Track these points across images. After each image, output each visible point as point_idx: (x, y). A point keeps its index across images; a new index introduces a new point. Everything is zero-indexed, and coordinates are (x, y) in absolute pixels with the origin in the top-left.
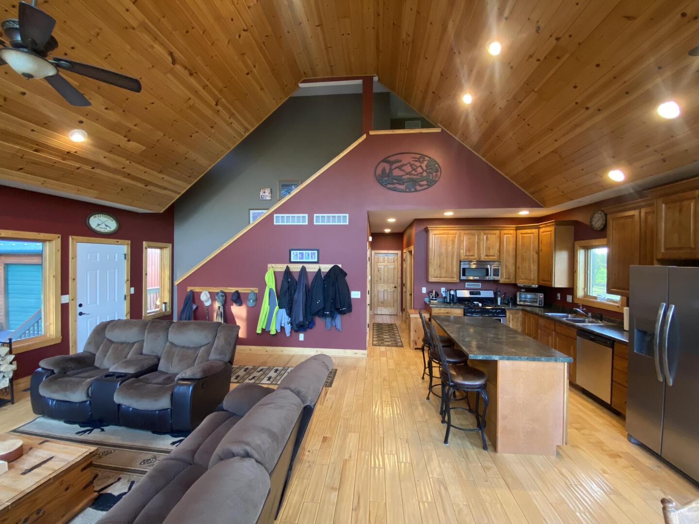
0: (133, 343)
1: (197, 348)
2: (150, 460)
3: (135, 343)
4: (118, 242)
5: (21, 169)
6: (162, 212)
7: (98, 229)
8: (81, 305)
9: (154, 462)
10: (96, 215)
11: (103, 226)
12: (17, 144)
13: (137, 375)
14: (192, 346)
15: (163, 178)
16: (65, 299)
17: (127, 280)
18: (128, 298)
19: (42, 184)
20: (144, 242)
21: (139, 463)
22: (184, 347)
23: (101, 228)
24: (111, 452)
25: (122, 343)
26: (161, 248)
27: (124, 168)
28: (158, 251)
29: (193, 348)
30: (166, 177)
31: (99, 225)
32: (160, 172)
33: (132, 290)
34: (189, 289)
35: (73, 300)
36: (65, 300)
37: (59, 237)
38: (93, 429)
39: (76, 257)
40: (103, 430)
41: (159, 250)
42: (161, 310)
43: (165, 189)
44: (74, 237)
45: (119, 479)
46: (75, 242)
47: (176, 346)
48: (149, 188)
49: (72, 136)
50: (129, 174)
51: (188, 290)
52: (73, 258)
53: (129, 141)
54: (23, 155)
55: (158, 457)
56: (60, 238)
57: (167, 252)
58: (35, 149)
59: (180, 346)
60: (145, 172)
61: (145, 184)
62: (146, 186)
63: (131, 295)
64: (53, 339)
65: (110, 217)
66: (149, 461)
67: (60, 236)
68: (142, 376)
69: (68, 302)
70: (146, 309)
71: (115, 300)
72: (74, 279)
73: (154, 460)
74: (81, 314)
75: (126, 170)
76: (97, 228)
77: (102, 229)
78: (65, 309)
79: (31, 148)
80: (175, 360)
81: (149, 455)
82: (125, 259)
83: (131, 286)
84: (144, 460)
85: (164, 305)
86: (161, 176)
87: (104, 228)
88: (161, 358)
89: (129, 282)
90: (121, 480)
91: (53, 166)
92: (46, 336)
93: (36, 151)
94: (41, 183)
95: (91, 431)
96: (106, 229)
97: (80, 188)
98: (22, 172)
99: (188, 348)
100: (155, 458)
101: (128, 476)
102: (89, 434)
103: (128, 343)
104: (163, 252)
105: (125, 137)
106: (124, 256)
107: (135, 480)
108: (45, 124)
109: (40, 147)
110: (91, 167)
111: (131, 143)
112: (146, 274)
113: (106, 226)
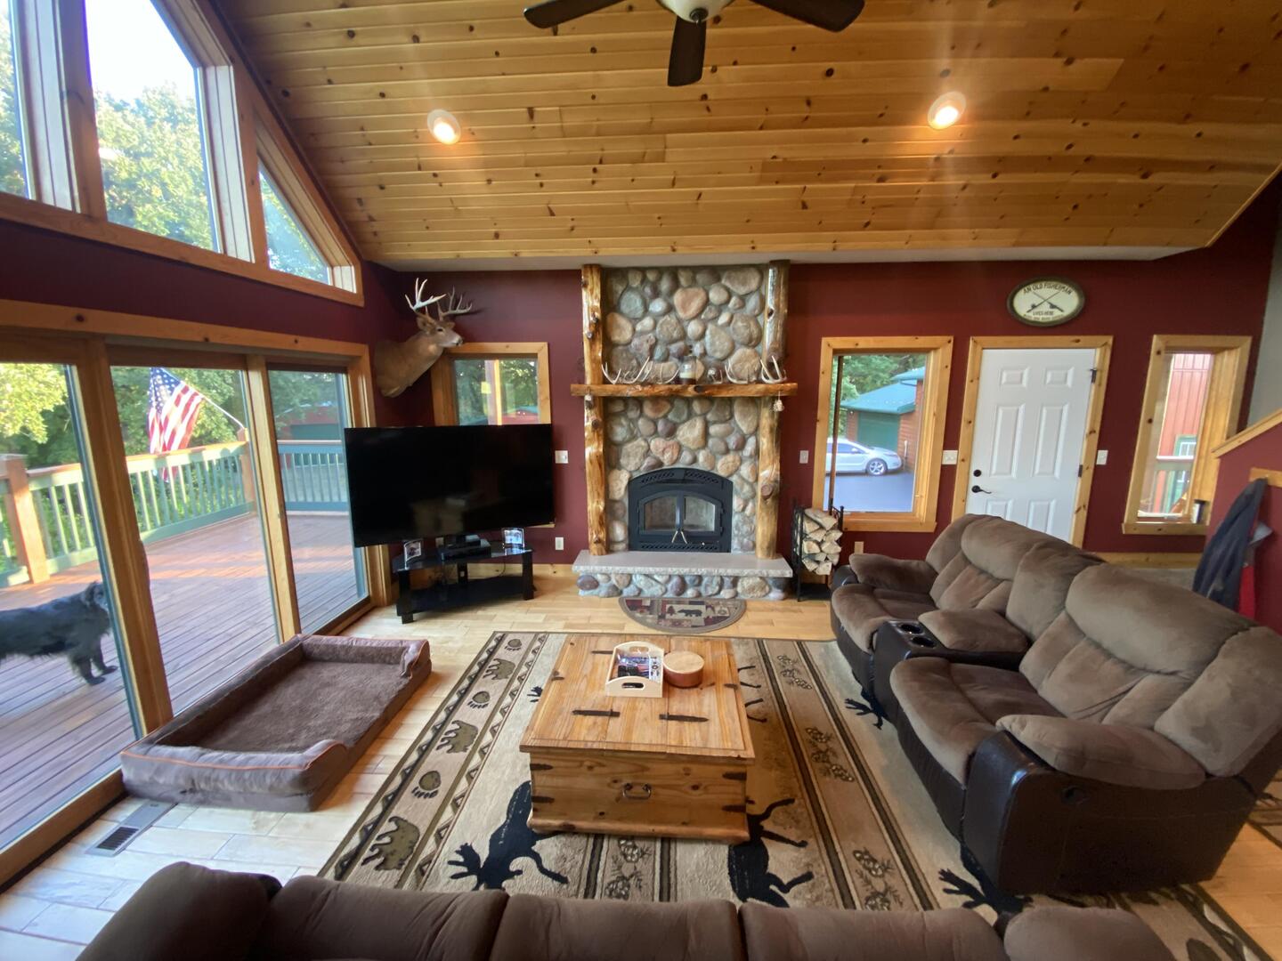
0: (998, 579)
1: (1133, 669)
2: (875, 861)
3: (1002, 580)
4: (1078, 341)
5: (868, 224)
6: (1209, 243)
7: (1032, 316)
8: (978, 473)
9: (876, 876)
10: (1031, 286)
11: (1046, 307)
12: (847, 178)
13: (952, 657)
14: (1121, 655)
15: (1199, 135)
16: (950, 457)
17: (1092, 432)
18: (1089, 474)
19: (907, 243)
20: (1155, 337)
21: (854, 847)
22: (1098, 646)
23: (1038, 313)
24: (846, 779)
25: (982, 572)
26: (1215, 351)
27: (1070, 147)
28: (1202, 361)
29: (1122, 662)
30: (1209, 129)
31: (1034, 307)
32: (1187, 117)
33: (1102, 458)
34: (1257, 474)
35: (963, 460)
36: (949, 459)
37: (949, 342)
38: (871, 711)
39: (978, 379)
40: (879, 725)
41: (1208, 357)
42: (1188, 517)
43: (1212, 167)
44: (976, 338)
45: (803, 844)
46: (979, 348)
47: (1079, 632)
48: (1156, 179)
49: (933, 117)
50: (1088, 159)
51: (1252, 479)
52: (972, 381)
53: (1069, 62)
54: (864, 197)
55: (892, 875)
56: (952, 341)
57: (1233, 362)
58: (877, 177)
59: (1089, 639)
60: (1136, 136)
61: (1142, 173)
62: (1145, 176)
63: (1097, 468)
64: (921, 524)
65: (1063, 285)
66: (871, 865)
67: (952, 338)
68: (961, 662)
69: (954, 463)
70: (1138, 506)
71: (1053, 472)
72: (970, 422)
73: (880, 872)
74: (976, 489)
75: (1079, 151)
76: (1031, 314)
77: (1043, 315)
78: (947, 474)
79: (870, 178)
80: (1064, 668)
81: (883, 849)
82: (1093, 380)
83: (1100, 447)
84: (867, 852)
85: (1196, 508)
86: (1192, 129)
87: (1046, 313)
88: (1035, 643)
89: (1096, 437)
90: (802, 849)
91: (917, 199)
92: (914, 515)
93: (881, 180)
94: (904, 242)
95: (865, 710)
96: (1051, 313)
97: (977, 230)
98: (869, 230)
99: (1109, 655)
100: (886, 868)
101: (817, 854)
102: (858, 714)
103: (991, 577)
104: (1218, 364)
105: (1057, 55)
106: (1091, 373)
107: (816, 876)
108: (881, 115)
109: (882, 169)
110: (990, 175)
111: (1078, 65)
112: (1150, 421)
113: (1053, 306)
